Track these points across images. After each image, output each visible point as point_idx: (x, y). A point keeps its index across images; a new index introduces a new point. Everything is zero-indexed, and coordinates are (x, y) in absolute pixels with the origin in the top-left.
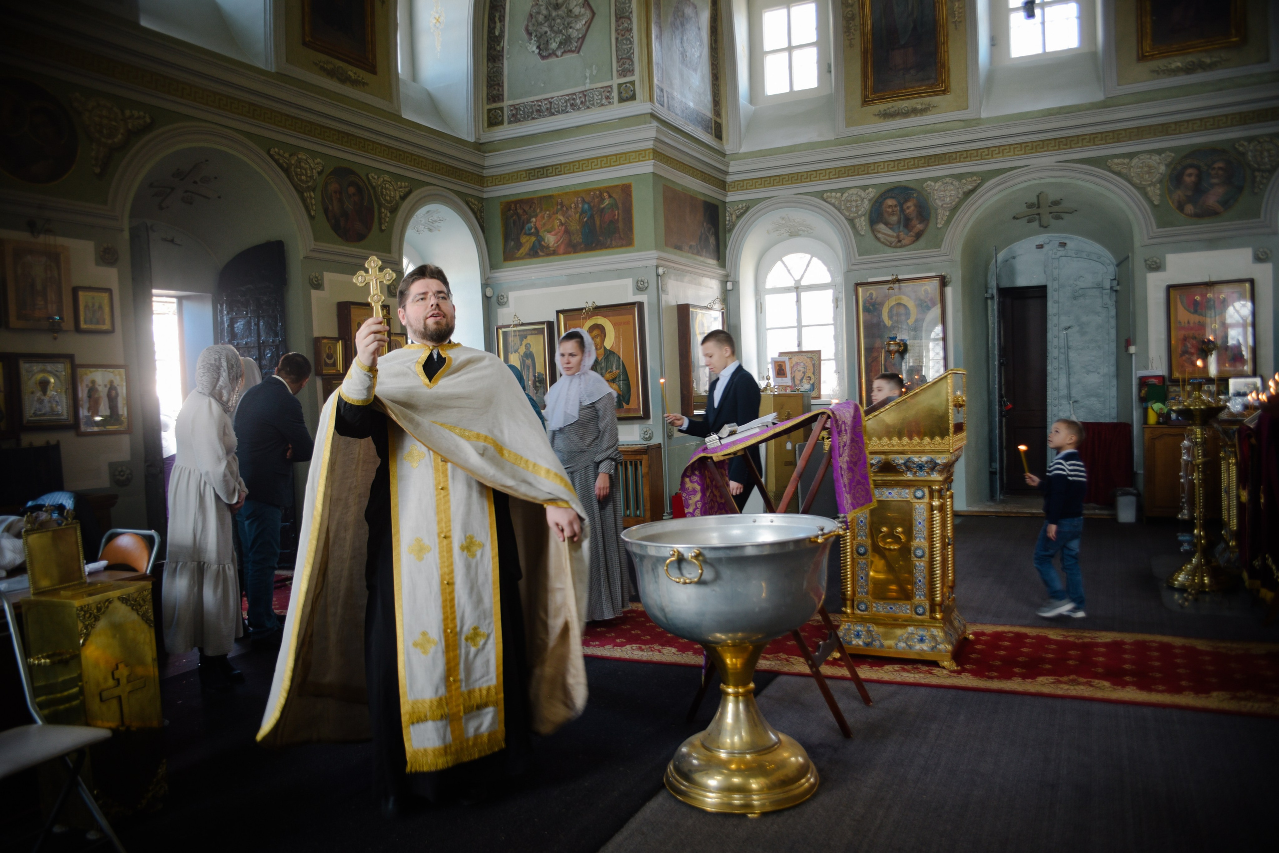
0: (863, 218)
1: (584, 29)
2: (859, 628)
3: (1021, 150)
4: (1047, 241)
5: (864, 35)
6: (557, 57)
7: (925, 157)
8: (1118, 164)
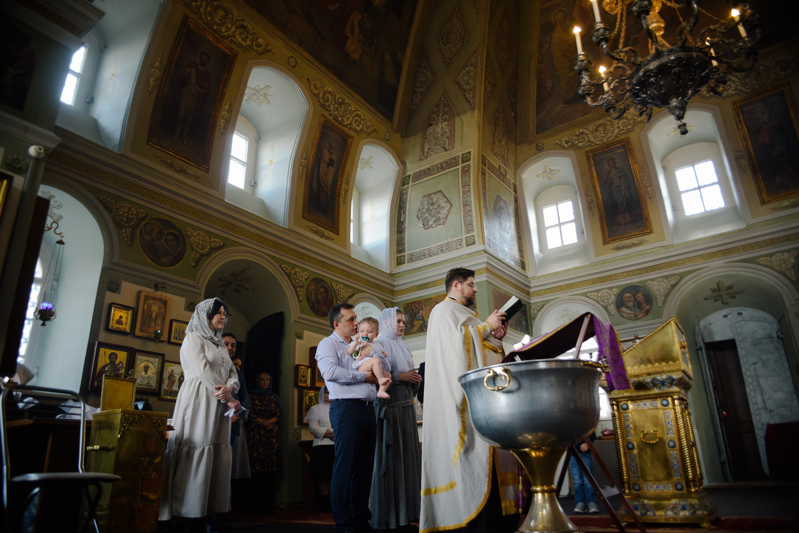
0: (612, 305)
1: (447, 213)
2: (636, 503)
3: (702, 259)
4: (729, 312)
5: (599, 209)
6: (433, 228)
7: (644, 268)
8: (764, 260)
